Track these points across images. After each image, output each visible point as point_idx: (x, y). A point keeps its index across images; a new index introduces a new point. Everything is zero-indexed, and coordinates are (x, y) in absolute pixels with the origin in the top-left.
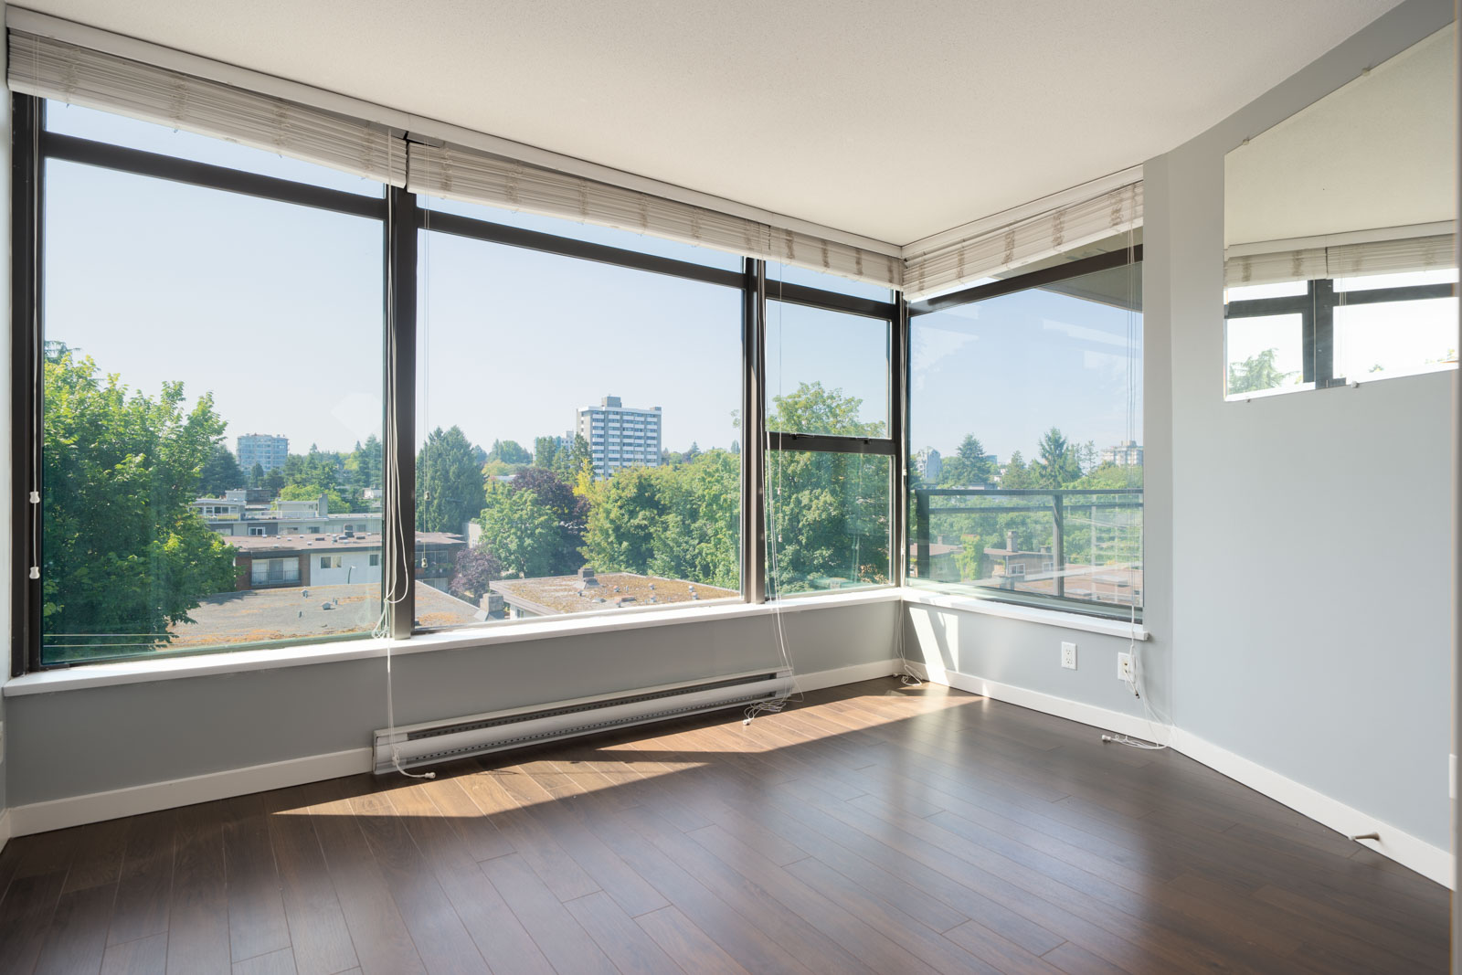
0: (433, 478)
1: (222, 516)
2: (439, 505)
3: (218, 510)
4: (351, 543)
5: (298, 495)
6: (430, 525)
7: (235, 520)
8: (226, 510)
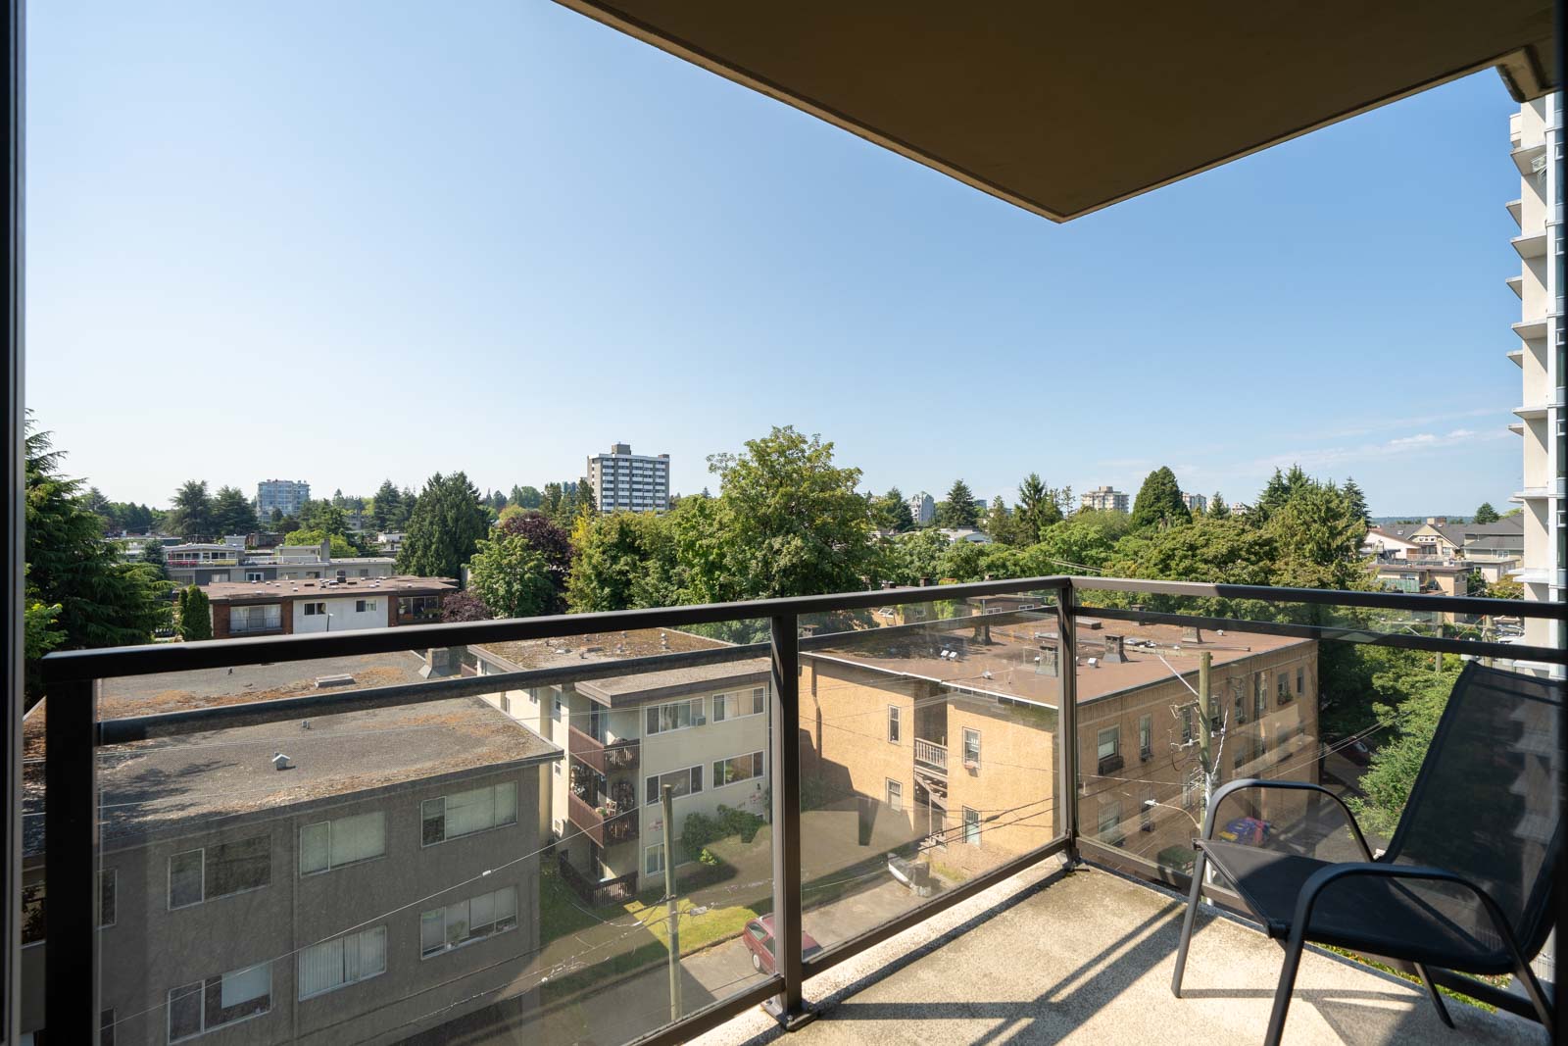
0: (431, 523)
1: (220, 561)
2: (437, 550)
3: (215, 556)
4: (340, 589)
5: (303, 540)
6: (427, 570)
7: (232, 565)
8: (223, 555)
